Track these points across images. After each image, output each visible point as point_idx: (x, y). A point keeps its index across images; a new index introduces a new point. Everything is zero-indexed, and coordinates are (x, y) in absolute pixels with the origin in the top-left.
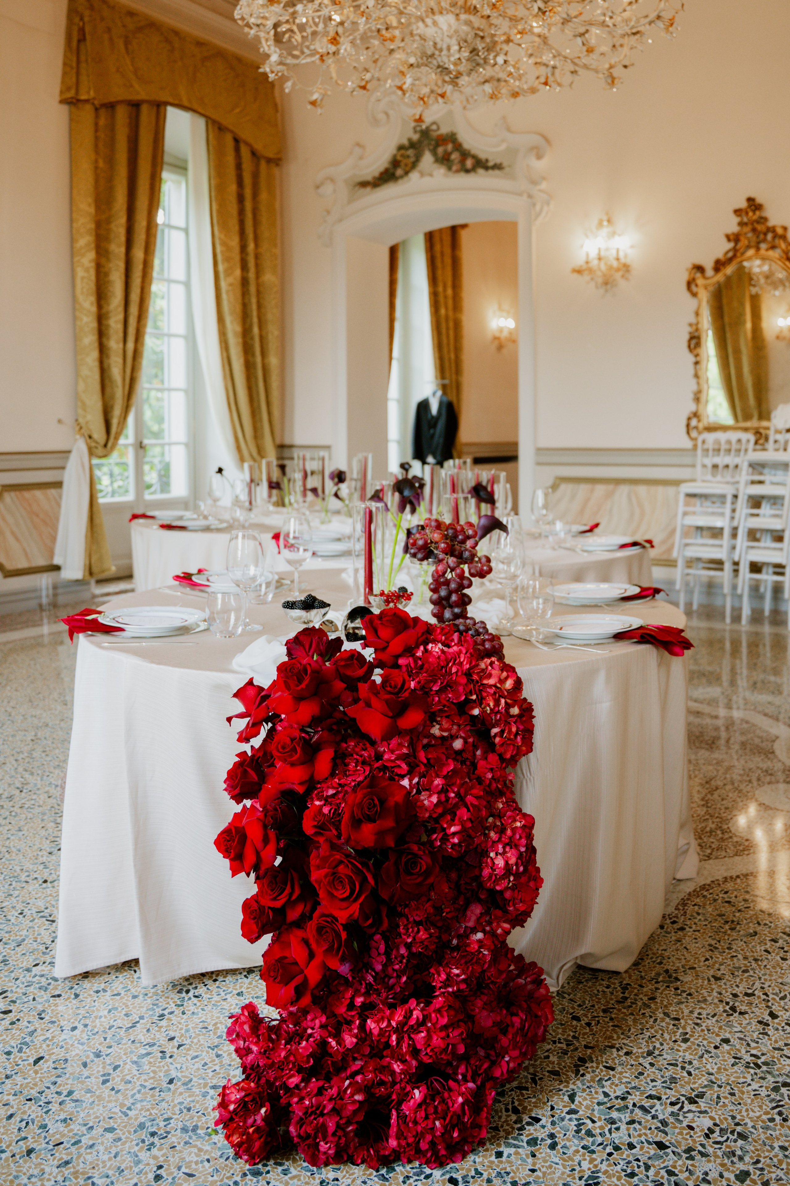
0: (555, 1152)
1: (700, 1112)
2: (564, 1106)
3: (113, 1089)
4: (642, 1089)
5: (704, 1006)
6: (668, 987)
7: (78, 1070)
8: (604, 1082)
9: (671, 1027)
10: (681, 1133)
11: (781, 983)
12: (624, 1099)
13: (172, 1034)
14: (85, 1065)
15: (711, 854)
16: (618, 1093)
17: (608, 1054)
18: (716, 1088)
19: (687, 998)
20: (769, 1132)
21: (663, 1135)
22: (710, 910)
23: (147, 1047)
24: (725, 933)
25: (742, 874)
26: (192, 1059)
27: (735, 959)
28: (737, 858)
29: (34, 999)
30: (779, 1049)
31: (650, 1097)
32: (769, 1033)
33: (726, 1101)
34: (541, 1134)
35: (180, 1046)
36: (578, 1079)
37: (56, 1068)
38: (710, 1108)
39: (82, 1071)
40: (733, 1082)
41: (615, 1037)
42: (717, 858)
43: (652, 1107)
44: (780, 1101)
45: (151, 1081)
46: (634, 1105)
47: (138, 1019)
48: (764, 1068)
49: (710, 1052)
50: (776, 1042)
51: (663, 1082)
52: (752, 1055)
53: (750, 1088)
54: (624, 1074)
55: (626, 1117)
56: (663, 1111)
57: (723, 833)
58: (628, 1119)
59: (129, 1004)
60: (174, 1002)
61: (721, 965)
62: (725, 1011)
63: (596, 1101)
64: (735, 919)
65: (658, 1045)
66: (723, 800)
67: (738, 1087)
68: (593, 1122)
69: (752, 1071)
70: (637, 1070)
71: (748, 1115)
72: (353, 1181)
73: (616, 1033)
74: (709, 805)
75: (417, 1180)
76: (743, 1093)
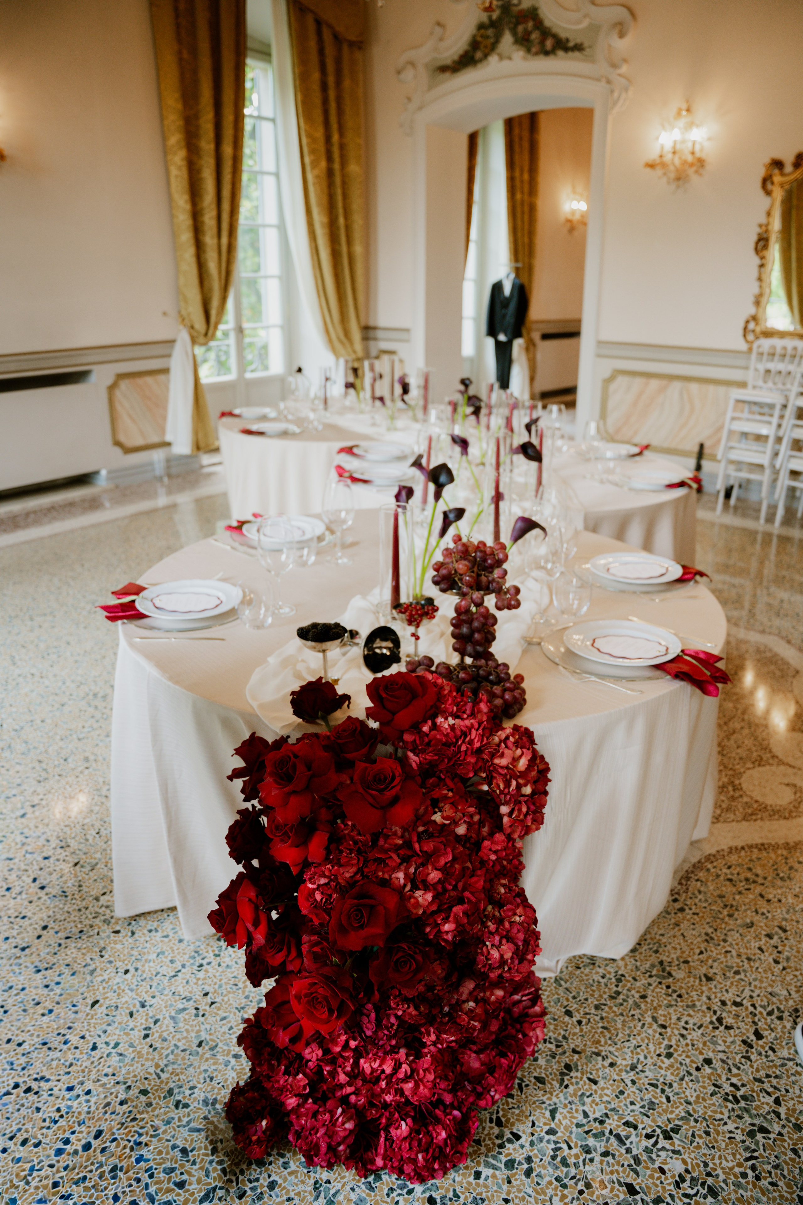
0: (529, 1180)
1: (674, 1152)
2: (545, 1124)
3: (151, 1046)
4: (621, 1112)
5: (692, 1013)
6: (660, 983)
7: (125, 1019)
8: (585, 1099)
9: (657, 1035)
10: (651, 1176)
11: (770, 994)
12: (602, 1122)
13: (207, 989)
14: (131, 1015)
15: (720, 815)
16: (598, 1115)
17: (594, 1062)
18: (692, 1123)
19: (676, 1000)
20: (741, 1191)
21: (635, 1176)
22: (711, 888)
23: (184, 1001)
24: (723, 919)
25: (747, 845)
26: (221, 1020)
27: (729, 955)
28: (744, 823)
29: (98, 934)
30: (759, 1080)
31: (627, 1124)
32: (752, 1057)
33: (701, 1141)
34: (519, 1156)
35: (212, 1003)
36: (561, 1091)
37: (107, 1015)
38: (684, 1148)
39: (128, 1021)
40: (710, 1116)
41: (602, 1043)
42: (725, 821)
43: (628, 1137)
44: (754, 1151)
45: (184, 1041)
46: (611, 1132)
47: (180, 968)
48: (743, 1104)
49: (691, 1075)
50: (758, 1070)
51: (641, 1107)
52: (732, 1085)
53: (726, 1128)
54: (606, 1091)
55: (600, 1146)
56: (637, 1143)
57: (734, 790)
58: (603, 1150)
59: (175, 948)
60: (213, 951)
61: (714, 961)
62: (712, 1022)
63: (575, 1121)
64: (734, 903)
65: (642, 1058)
66: (738, 747)
67: (714, 1125)
68: (570, 1148)
69: (730, 1105)
70: (618, 1087)
71: (720, 1164)
72: (343, 1186)
73: (604, 1036)
74: (725, 752)
75: (399, 1195)
76: (718, 1133)
